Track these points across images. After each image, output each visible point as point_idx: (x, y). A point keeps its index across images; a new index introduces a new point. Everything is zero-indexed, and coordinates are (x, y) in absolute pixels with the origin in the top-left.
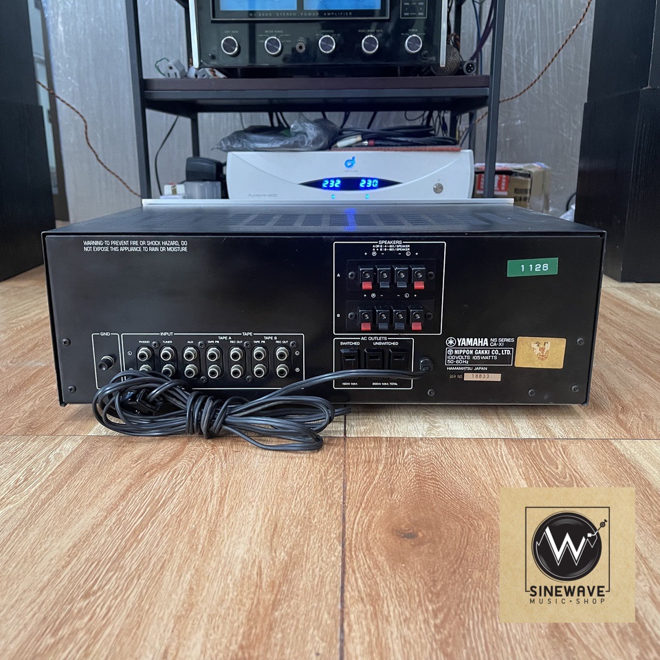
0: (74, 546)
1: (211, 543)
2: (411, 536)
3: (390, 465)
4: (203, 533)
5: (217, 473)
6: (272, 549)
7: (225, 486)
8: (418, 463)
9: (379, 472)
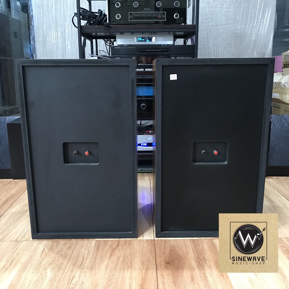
0: (106, 267)
1: (131, 265)
2: (169, 263)
3: (164, 247)
4: (129, 263)
5: (128, 250)
6: (143, 267)
7: (131, 253)
8: (170, 246)
9: (162, 249)
